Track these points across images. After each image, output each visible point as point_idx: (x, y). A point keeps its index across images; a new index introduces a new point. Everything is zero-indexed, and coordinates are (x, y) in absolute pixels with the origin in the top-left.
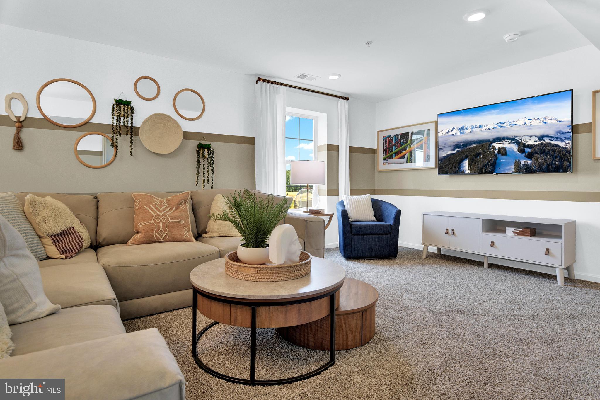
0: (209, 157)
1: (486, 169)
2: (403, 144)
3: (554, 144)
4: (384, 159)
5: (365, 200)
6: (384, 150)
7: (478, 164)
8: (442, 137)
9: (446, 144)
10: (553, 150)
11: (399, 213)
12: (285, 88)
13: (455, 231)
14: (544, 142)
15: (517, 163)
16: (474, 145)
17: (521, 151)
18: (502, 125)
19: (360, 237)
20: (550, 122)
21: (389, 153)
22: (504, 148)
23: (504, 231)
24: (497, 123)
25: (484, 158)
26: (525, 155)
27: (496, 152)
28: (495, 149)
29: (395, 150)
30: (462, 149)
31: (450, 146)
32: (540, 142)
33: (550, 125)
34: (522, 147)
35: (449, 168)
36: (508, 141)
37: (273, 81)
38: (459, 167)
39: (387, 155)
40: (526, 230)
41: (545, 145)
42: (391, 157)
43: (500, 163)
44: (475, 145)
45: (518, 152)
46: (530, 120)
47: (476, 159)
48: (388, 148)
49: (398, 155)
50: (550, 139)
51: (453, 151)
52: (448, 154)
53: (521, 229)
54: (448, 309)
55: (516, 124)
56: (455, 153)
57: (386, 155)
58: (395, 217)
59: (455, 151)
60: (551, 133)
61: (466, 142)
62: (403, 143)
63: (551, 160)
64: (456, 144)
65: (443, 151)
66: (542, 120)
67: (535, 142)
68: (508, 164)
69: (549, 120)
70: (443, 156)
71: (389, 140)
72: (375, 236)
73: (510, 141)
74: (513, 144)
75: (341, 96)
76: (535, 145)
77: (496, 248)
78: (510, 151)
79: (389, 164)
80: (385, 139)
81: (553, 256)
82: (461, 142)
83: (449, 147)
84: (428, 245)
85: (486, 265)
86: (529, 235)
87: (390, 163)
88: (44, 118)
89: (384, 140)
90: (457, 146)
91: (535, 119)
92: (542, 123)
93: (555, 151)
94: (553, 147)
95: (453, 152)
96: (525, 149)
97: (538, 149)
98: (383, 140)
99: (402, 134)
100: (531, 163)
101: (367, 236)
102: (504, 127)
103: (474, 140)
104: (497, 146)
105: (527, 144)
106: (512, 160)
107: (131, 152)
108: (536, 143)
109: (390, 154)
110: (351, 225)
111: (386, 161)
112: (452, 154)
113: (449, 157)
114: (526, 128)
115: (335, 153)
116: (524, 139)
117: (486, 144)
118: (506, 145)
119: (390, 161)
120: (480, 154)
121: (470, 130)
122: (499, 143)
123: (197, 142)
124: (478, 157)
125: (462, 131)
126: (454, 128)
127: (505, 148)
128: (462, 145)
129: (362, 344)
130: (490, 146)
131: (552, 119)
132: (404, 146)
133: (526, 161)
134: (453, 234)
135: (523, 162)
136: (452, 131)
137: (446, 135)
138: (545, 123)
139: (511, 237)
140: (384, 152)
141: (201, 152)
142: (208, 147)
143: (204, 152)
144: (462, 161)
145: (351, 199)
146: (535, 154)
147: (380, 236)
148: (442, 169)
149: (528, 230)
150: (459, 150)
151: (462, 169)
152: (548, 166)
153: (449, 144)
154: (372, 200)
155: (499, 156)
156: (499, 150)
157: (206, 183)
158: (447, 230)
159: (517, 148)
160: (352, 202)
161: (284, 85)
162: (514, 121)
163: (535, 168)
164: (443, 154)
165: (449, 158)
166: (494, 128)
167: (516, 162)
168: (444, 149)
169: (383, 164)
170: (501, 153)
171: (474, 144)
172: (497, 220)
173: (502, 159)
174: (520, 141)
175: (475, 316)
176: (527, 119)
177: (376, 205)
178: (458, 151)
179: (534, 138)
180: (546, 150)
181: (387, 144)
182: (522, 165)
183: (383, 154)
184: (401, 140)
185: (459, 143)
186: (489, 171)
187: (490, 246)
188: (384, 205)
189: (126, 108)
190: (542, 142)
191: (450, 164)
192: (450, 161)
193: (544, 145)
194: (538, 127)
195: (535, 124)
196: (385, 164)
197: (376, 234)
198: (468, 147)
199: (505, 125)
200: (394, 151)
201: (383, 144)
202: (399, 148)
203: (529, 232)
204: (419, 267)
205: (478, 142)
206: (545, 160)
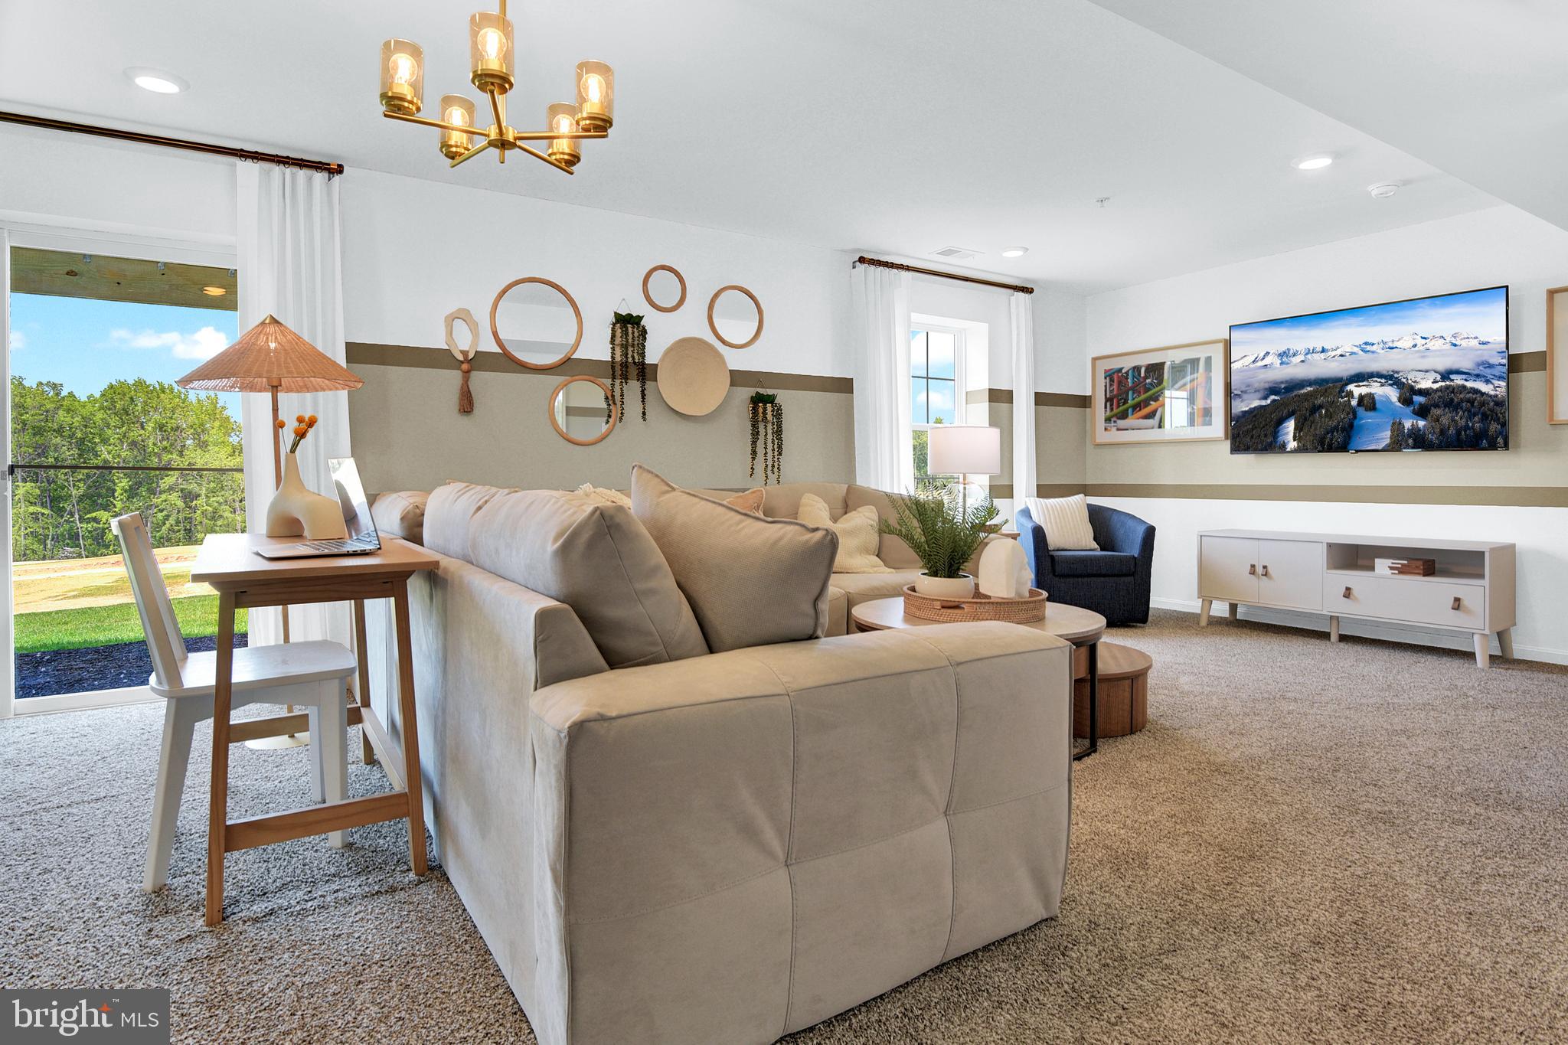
0: (775, 420)
1: (1331, 440)
2: (1150, 386)
3: (1471, 388)
4: (1108, 420)
5: (1074, 505)
6: (1107, 400)
7: (1315, 429)
8: (1240, 371)
9: (1248, 386)
10: (1468, 401)
11: (1150, 532)
12: (911, 274)
13: (1270, 569)
14: (1452, 383)
15: (1397, 427)
16: (1309, 389)
17: (1406, 401)
18: (1369, 348)
19: (1071, 580)
20: (1464, 343)
21: (1118, 406)
22: (1371, 396)
23: (1372, 568)
24: (1358, 344)
25: (1329, 415)
26: (1414, 409)
27: (1354, 403)
28: (1353, 397)
29: (1133, 399)
30: (1283, 396)
31: (1258, 391)
32: (1443, 384)
33: (1465, 349)
34: (1408, 394)
35: (1252, 437)
36: (1379, 380)
37: (887, 262)
38: (1275, 434)
39: (1115, 411)
40: (1415, 562)
41: (1454, 389)
42: (1124, 416)
43: (1361, 426)
44: (1312, 389)
45: (1398, 404)
46: (1425, 338)
47: (1311, 419)
48: (1115, 396)
49: (1140, 410)
50: (1464, 377)
51: (1264, 401)
52: (1253, 406)
53: (1406, 562)
54: (1266, 695)
55: (1396, 347)
56: (1268, 405)
57: (1112, 409)
58: (1144, 539)
59: (1269, 401)
60: (1466, 365)
61: (1291, 382)
62: (1151, 384)
63: (1464, 420)
64: (1271, 385)
65: (1242, 401)
66: (1448, 339)
67: (1433, 383)
68: (1379, 428)
69: (1462, 339)
70: (1243, 411)
71: (1118, 377)
72: (1102, 579)
73: (1383, 381)
74: (1390, 387)
75: (1018, 285)
76: (1432, 389)
77: (1356, 599)
78: (1383, 402)
79: (1118, 430)
80: (1109, 376)
81: (1468, 612)
82: (1282, 383)
83: (1255, 391)
84: (1211, 599)
85: (1334, 637)
86: (1422, 572)
87: (1121, 427)
88: (501, 351)
89: (1108, 378)
90: (1273, 390)
91: (1434, 337)
92: (1448, 346)
93: (1473, 402)
94: (1469, 393)
95: (1264, 403)
96: (1414, 397)
97: (1440, 397)
98: (1105, 378)
99: (1149, 365)
100: (1424, 426)
101: (1086, 579)
102: (1373, 352)
103: (1309, 378)
104: (1357, 390)
105: (1418, 387)
106: (1387, 420)
107: (644, 413)
108: (1436, 386)
109: (1121, 408)
110: (1052, 557)
111: (1113, 424)
112: (1262, 407)
113: (1254, 414)
114: (1417, 355)
115: (1004, 406)
116: (1411, 376)
117: (1334, 386)
118: (1376, 389)
119: (1121, 423)
120: (1321, 407)
121: (1303, 358)
122: (1361, 384)
123: (751, 392)
124: (1315, 413)
125: (1285, 359)
126: (1268, 353)
127: (1373, 394)
128: (1284, 388)
129: (1132, 732)
130: (1342, 390)
131: (1468, 338)
132: (1154, 391)
133: (1415, 421)
134: (1266, 575)
135: (1408, 424)
136: (1263, 359)
137: (1251, 366)
138: (1455, 345)
139: (1383, 577)
140: (1108, 404)
141: (761, 410)
142: (770, 399)
143: (765, 410)
144: (1281, 421)
145: (1046, 505)
146: (1432, 408)
147: (1112, 579)
148: (1238, 440)
149: (1420, 563)
150: (1276, 398)
151: (1280, 439)
152: (1458, 433)
153: (1256, 385)
154: (1089, 506)
155: (1361, 411)
156: (1361, 398)
157: (769, 472)
158: (1253, 566)
159: (1398, 395)
160: (1048, 511)
161: (908, 268)
162: (1393, 341)
163: (1432, 436)
164: (1241, 407)
165: (1255, 416)
166: (1352, 354)
167: (1394, 424)
168: (1245, 396)
169: (1106, 429)
170: (1363, 405)
171: (1308, 386)
172: (1357, 545)
173: (1367, 418)
174: (1404, 380)
175: (1316, 705)
176: (1419, 337)
177: (1098, 518)
178: (1274, 401)
179: (1433, 376)
180: (1456, 400)
181: (1115, 387)
182: (1406, 431)
183: (1106, 407)
184: (1146, 378)
185: (1277, 383)
186: (1338, 442)
187: (1344, 596)
188: (1115, 517)
189: (635, 330)
190: (1448, 383)
191: (1256, 427)
192: (1255, 421)
193: (1451, 389)
194: (1440, 353)
195: (1436, 347)
196: (1110, 430)
197: (1104, 576)
198: (1295, 393)
199: (1374, 348)
200: (1130, 402)
201: (1106, 386)
202: (1143, 397)
203: (1422, 567)
204: (1196, 640)
205: (1317, 383)
206: (1453, 420)
